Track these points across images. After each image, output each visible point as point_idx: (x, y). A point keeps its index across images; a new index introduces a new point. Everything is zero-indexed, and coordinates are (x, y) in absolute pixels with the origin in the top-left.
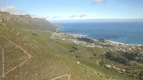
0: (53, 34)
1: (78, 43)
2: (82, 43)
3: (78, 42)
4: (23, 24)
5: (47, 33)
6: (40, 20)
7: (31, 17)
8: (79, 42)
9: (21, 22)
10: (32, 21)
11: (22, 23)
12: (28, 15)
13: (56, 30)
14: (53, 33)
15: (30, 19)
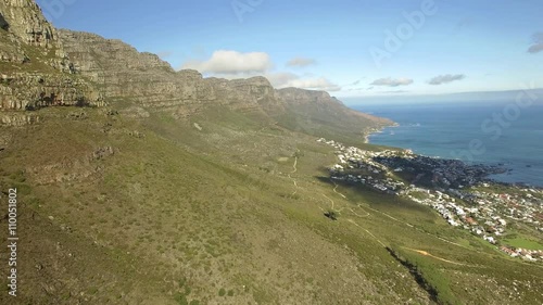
0: (341, 157)
1: (458, 217)
2: (481, 223)
3: (454, 211)
4: (238, 111)
5: (315, 151)
6: (305, 97)
7: (269, 86)
8: (460, 211)
9: (231, 103)
10: (273, 100)
11: (235, 108)
12: (262, 79)
13: (362, 134)
14: (343, 152)
15: (267, 91)
